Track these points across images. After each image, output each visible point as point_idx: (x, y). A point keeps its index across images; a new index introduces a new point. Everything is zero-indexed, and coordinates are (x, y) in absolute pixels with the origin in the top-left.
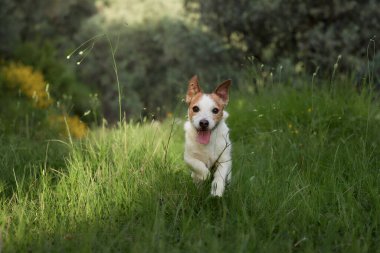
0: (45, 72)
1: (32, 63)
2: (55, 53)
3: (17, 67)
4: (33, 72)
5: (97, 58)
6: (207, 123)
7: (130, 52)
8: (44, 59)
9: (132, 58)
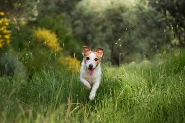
0: (57, 32)
1: (50, 28)
2: (62, 22)
3: (42, 30)
4: (51, 33)
5: (85, 25)
6: (92, 66)
7: (104, 21)
8: (56, 26)
9: (105, 24)
